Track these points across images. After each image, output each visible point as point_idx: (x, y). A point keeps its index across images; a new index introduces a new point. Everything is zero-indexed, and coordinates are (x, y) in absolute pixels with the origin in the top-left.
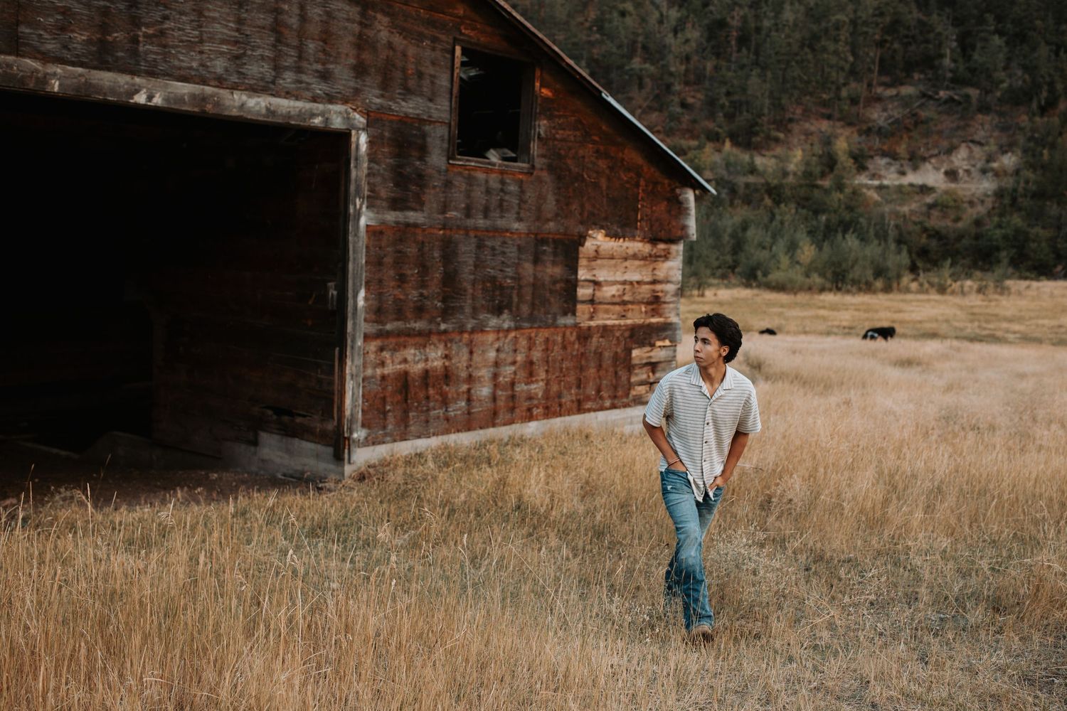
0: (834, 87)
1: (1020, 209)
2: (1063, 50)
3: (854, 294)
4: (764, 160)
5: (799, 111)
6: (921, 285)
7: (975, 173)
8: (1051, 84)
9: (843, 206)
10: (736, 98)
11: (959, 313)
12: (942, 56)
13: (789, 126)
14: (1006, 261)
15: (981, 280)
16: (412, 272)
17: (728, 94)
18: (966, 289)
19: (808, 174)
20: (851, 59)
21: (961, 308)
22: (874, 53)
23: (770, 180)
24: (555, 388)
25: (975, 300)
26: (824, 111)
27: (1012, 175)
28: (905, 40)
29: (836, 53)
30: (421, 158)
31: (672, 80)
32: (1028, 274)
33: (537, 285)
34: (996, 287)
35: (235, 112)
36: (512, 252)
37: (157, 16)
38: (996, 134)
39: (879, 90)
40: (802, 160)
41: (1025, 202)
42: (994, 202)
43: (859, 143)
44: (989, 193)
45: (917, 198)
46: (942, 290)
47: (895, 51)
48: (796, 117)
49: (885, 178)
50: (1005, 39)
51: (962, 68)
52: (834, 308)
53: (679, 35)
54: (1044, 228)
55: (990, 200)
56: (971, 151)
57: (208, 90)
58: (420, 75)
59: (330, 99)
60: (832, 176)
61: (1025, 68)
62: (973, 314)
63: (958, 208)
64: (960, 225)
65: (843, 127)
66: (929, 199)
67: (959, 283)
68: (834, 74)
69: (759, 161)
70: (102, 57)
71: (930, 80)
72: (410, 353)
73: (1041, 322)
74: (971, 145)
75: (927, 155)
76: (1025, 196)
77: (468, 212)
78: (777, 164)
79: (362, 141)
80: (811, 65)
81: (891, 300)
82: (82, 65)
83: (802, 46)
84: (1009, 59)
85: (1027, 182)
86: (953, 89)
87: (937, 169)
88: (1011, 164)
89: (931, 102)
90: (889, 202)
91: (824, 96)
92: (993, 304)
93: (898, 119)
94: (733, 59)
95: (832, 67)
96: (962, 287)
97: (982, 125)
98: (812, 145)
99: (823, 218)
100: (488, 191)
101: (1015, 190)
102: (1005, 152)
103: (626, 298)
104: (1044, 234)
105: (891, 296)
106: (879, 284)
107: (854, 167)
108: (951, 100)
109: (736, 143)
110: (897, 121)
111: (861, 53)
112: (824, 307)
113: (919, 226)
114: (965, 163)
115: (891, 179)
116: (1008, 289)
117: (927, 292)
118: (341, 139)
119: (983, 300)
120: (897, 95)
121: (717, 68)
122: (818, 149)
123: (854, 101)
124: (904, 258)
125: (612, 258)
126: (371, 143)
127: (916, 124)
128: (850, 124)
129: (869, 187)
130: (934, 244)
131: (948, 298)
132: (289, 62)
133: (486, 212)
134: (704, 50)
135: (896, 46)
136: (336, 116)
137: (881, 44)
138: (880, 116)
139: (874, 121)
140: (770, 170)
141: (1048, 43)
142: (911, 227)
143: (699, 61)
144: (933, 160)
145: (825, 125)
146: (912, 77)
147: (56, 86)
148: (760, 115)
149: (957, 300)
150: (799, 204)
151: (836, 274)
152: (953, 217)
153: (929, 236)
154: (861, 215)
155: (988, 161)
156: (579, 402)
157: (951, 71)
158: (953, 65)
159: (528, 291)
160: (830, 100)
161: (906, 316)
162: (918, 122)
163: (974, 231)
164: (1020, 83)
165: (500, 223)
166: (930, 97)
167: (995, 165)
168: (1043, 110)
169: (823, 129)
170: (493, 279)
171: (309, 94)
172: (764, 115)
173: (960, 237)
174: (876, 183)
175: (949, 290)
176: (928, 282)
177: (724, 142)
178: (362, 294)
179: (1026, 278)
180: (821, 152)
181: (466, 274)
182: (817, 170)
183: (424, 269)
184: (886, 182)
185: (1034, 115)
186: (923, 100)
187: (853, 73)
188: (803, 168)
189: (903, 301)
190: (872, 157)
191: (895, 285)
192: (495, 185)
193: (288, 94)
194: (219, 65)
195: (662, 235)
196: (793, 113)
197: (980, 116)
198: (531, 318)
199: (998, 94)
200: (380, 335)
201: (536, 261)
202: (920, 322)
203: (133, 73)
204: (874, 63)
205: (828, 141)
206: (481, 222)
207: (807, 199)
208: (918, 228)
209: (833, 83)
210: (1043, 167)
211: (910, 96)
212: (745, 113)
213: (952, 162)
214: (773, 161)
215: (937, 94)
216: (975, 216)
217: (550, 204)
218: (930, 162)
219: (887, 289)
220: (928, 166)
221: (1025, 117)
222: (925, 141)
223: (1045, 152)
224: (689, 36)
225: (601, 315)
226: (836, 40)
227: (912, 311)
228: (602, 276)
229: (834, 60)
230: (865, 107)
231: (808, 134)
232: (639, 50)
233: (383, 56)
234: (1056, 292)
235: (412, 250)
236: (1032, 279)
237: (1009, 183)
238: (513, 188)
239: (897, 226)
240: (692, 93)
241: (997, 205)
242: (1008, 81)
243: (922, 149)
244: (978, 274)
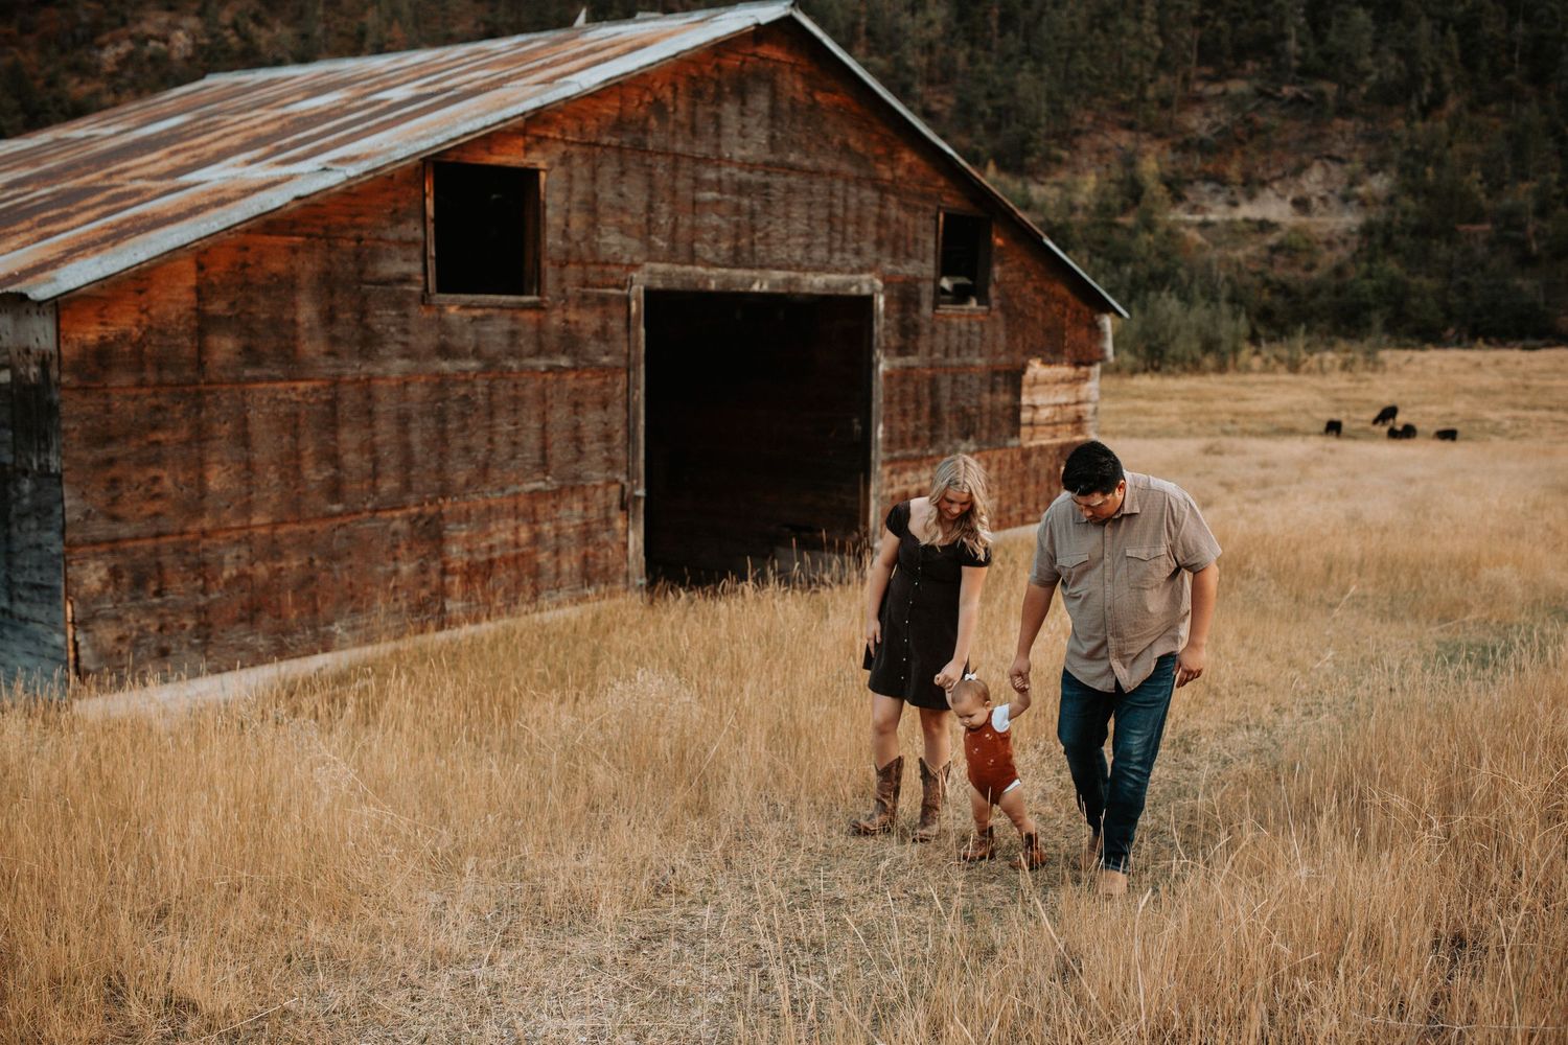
0: (1136, 85)
1: (1396, 251)
2: (1451, 26)
3: (1177, 376)
4: (1044, 190)
5: (1088, 119)
6: (1266, 361)
7: (1334, 202)
8: (1436, 76)
9: (1154, 253)
10: (1001, 102)
11: (1319, 398)
12: (1284, 37)
13: (1076, 141)
14: (1378, 324)
15: (1347, 351)
16: (911, 407)
17: (990, 96)
18: (1327, 365)
19: (1104, 209)
20: (1159, 43)
21: (1322, 391)
22: (1189, 34)
23: (1051, 218)
24: (1005, 503)
25: (1339, 381)
26: (1123, 117)
27: (1384, 204)
28: (1234, 15)
29: (1138, 35)
30: (917, 311)
31: (909, 78)
32: (1409, 341)
33: (993, 412)
34: (1367, 361)
35: (807, 290)
36: (976, 384)
37: (764, 223)
38: (1361, 146)
39: (1199, 87)
40: (1096, 190)
41: (1404, 242)
42: (1360, 242)
43: (1174, 163)
44: (1354, 229)
45: (1254, 238)
46: (1294, 367)
47: (1219, 31)
48: (1085, 128)
49: (1210, 210)
50: (1371, 12)
51: (1312, 53)
52: (1154, 396)
53: (919, 15)
54: (1429, 276)
55: (1355, 238)
56: (1328, 171)
57: (792, 274)
58: (916, 241)
59: (861, 270)
60: (1137, 209)
61: (1401, 53)
62: (1338, 400)
63: (1310, 251)
64: (1315, 274)
65: (1150, 140)
66: (1272, 240)
67: (1316, 357)
68: (1136, 66)
69: (1035, 191)
70: (736, 261)
71: (1268, 70)
72: (909, 475)
73: (1428, 409)
74: (1328, 162)
75: (1266, 178)
76: (1403, 232)
77: (946, 354)
78: (1062, 195)
79: (881, 301)
80: (1104, 54)
81: (1229, 384)
82: (725, 266)
83: (1091, 27)
84: (1377, 41)
85: (1405, 213)
86: (1302, 83)
87: (1281, 197)
88: (1383, 188)
89: (1272, 102)
90: (1216, 245)
91: (1123, 96)
92: (1364, 385)
93: (1226, 128)
94: (995, 47)
95: (1132, 55)
96: (1321, 362)
97: (1342, 133)
98: (1108, 166)
99: (1129, 270)
100: (960, 334)
101: (1389, 224)
102: (1373, 172)
103: (1057, 419)
104: (1429, 284)
105: (1228, 377)
106: (1209, 361)
107: (1168, 196)
108: (1298, 99)
109: (1002, 167)
110: (1224, 131)
111: (1173, 36)
112: (1140, 397)
113: (1258, 278)
114: (1320, 187)
115: (1218, 213)
116: (1382, 363)
117: (1273, 371)
118: (867, 302)
119: (1350, 380)
120: (1224, 93)
121: (971, 59)
122: (1117, 172)
123: (1165, 103)
124: (1243, 326)
125: (1046, 383)
126: (886, 303)
127: (1251, 135)
128: (1159, 136)
129: (1188, 225)
130: (1279, 302)
131: (1301, 378)
132: (837, 244)
133: (958, 352)
134: (953, 34)
135: (1221, 23)
136: (867, 283)
137: (1199, 22)
138: (1200, 124)
139: (1193, 131)
140: (1051, 204)
141: (1430, 16)
142: (1248, 279)
143: (946, 50)
144: (1276, 185)
145: (1124, 138)
146: (1244, 67)
147: (713, 285)
148: (1035, 126)
149: (1315, 381)
150: (1091, 250)
151: (1150, 350)
152: (1304, 263)
153: (1273, 292)
154: (1179, 265)
155: (1351, 184)
156: (1023, 516)
157: (1297, 57)
158: (1300, 50)
159: (986, 418)
160: (1132, 101)
161: (1252, 406)
162: (1254, 132)
163: (1333, 282)
164: (1393, 73)
165: (968, 360)
166: (1270, 96)
167: (1361, 190)
168: (1425, 112)
169: (1123, 143)
170: (963, 410)
171: (848, 269)
172: (1040, 125)
173: (1315, 291)
174: (1198, 218)
175: (1304, 367)
176: (1276, 357)
177: (985, 166)
178: (881, 428)
179: (1406, 347)
180: (1121, 176)
181: (945, 408)
182: (1116, 203)
183: (918, 403)
184: (1212, 217)
185: (1413, 118)
186: (1260, 100)
187: (1162, 63)
188: (1096, 201)
189: (1244, 384)
190: (1191, 182)
191: (1230, 362)
192: (964, 327)
193: (837, 270)
194: (798, 254)
195: (1085, 359)
196: (1081, 122)
197: (1338, 122)
198: (989, 442)
199: (1364, 90)
200: (892, 461)
201: (993, 391)
202: (1271, 413)
203: (751, 268)
204: (1190, 48)
205: (1129, 161)
206: (955, 361)
207: (1104, 243)
208: (1257, 281)
209: (1134, 78)
210: (1426, 192)
211: (1243, 95)
212: (1014, 124)
213: (1302, 187)
214: (1056, 191)
215: (1279, 90)
216: (1334, 263)
217: (1002, 341)
218: (1272, 188)
219: (1221, 369)
220: (1269, 193)
221: (1400, 122)
222: (1263, 158)
223: (1430, 170)
224: (932, 14)
225: (1038, 436)
226: (1138, 18)
227: (1258, 399)
228: (1039, 400)
229: (1135, 46)
230: (1180, 111)
231: (1101, 152)
232: (863, 39)
233: (893, 230)
234: (1447, 366)
235: (910, 388)
236: (1413, 348)
237: (1379, 214)
238: (976, 328)
239: (1228, 279)
240: (938, 97)
241: (1365, 245)
242: (1377, 70)
243: (1260, 170)
244: (1342, 344)
